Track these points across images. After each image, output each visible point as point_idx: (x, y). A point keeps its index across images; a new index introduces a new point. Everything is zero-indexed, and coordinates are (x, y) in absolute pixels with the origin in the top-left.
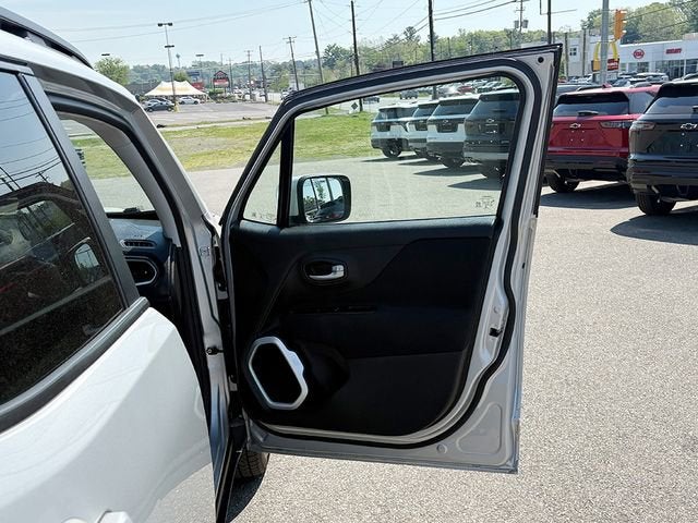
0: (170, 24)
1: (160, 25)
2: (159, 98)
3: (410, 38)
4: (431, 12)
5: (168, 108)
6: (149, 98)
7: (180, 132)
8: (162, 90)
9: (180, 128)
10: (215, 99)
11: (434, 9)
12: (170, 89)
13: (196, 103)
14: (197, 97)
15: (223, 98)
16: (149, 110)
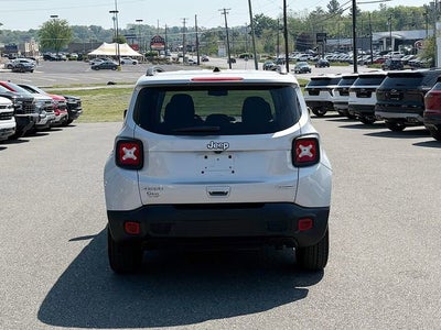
5: (114, 68)
6: (93, 57)
8: (104, 50)
10: (151, 60)
12: (112, 50)
13: (134, 63)
14: (135, 58)
15: (158, 60)
16: (96, 68)
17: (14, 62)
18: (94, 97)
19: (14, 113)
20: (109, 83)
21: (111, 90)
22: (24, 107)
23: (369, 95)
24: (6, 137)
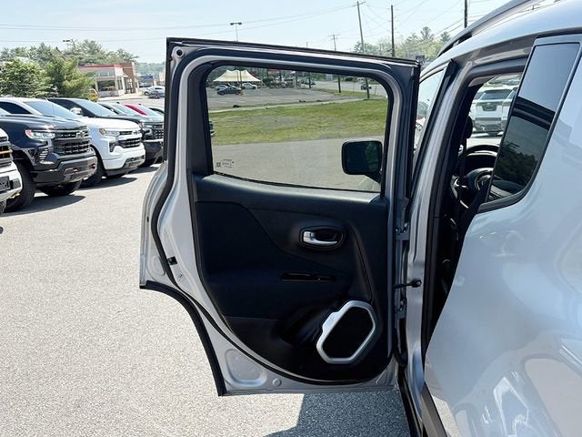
0: (240, 24)
1: (232, 24)
2: (225, 83)
3: (426, 37)
4: (466, 15)
5: (237, 92)
6: (217, 83)
7: (255, 111)
8: (226, 77)
9: (253, 108)
10: (268, 86)
11: (468, 12)
12: (234, 77)
13: (254, 88)
14: (254, 83)
15: (274, 84)
16: (221, 93)
17: (151, 89)
18: (222, 119)
19: (143, 138)
20: (235, 106)
21: (238, 112)
22: (153, 130)
23: (494, 109)
24: (135, 167)
